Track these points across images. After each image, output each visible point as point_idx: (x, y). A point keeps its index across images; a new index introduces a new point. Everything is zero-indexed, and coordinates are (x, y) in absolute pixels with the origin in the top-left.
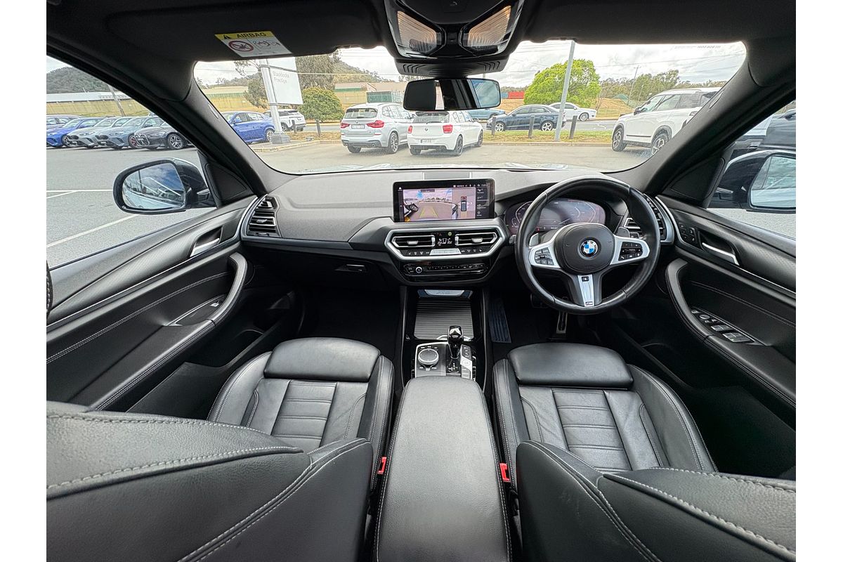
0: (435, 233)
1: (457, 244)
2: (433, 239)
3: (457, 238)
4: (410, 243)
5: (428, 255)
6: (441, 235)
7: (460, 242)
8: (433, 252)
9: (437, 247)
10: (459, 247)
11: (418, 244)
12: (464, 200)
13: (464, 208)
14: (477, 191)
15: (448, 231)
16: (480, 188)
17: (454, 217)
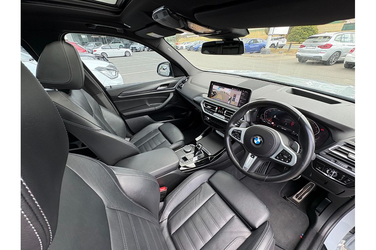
0: (218, 106)
1: (225, 115)
2: (217, 109)
3: (225, 112)
4: (208, 107)
5: (213, 114)
6: (220, 108)
7: (226, 114)
8: (215, 114)
9: (217, 112)
10: (225, 116)
11: (211, 108)
12: (235, 96)
13: (234, 100)
14: (242, 94)
15: (223, 108)
16: (243, 93)
17: (229, 102)
